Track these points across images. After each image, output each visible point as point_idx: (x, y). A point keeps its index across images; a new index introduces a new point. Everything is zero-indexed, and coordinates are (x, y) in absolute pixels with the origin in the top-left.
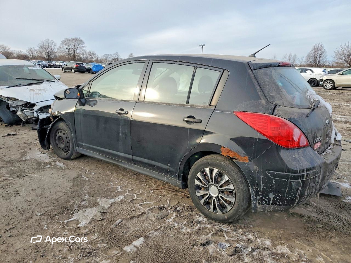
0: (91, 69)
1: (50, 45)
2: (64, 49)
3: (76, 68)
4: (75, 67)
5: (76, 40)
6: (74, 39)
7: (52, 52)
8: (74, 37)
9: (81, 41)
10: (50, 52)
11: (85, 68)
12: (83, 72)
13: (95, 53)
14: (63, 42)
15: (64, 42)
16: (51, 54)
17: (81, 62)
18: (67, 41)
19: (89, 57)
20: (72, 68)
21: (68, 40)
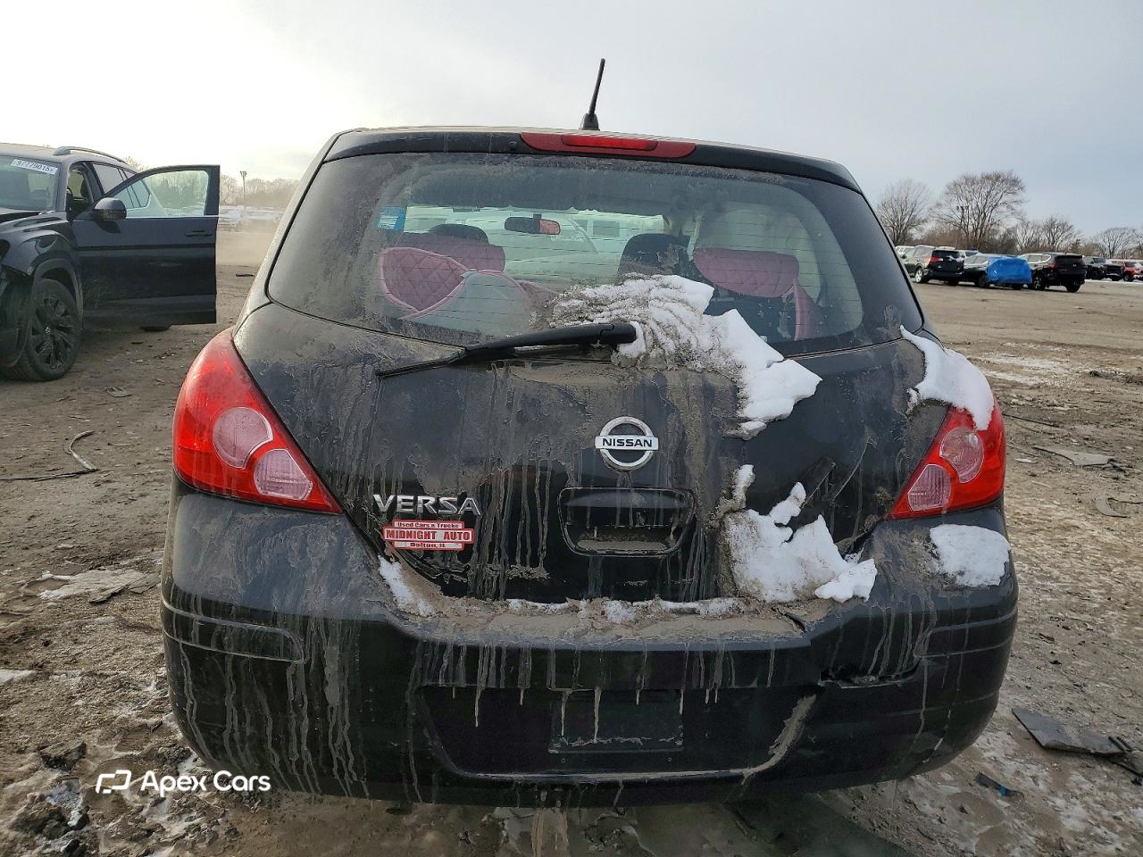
0: (983, 272)
1: (911, 199)
2: (951, 211)
3: (929, 266)
4: (926, 264)
5: (995, 179)
6: (988, 178)
7: (913, 219)
8: (990, 171)
9: (1015, 182)
10: (906, 221)
11: (962, 269)
12: (952, 282)
13: (1070, 224)
14: (952, 186)
15: (954, 189)
16: (911, 225)
17: (953, 249)
18: (967, 184)
19: (1044, 237)
20: (919, 267)
21: (970, 181)
